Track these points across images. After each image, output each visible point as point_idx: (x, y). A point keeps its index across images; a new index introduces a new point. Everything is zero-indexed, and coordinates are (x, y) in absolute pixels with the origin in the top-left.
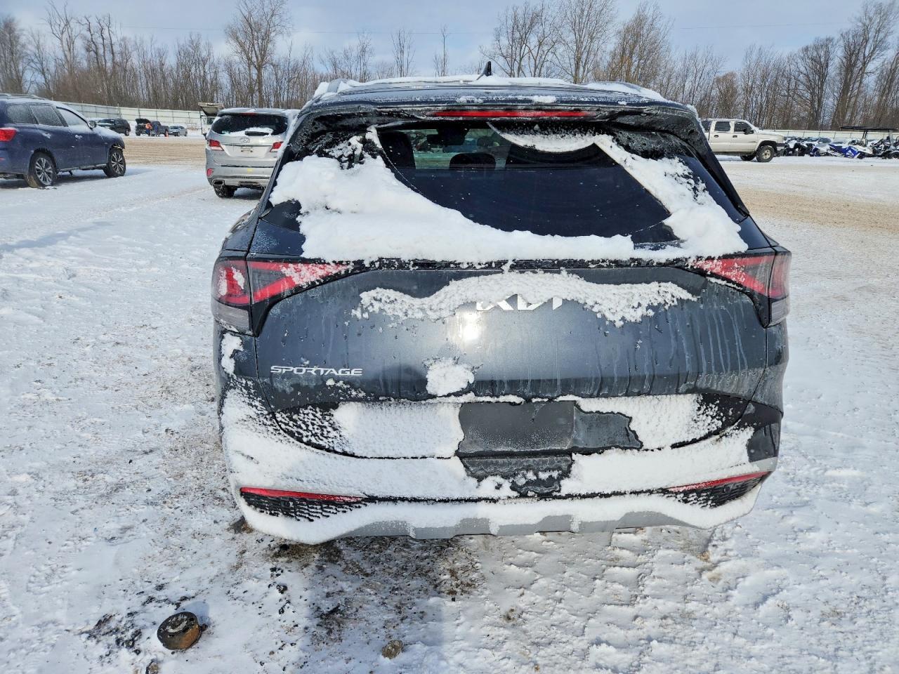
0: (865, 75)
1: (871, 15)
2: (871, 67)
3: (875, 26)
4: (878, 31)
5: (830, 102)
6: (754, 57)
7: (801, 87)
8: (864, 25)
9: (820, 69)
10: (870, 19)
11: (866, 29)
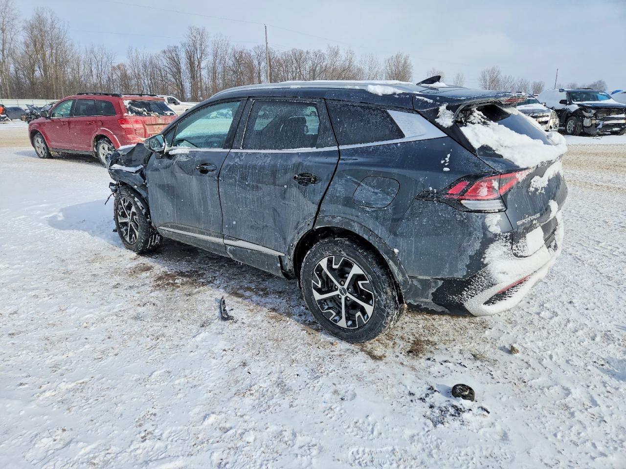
0: (201, 70)
1: (195, 35)
2: (203, 65)
3: (199, 42)
4: (201, 45)
5: (187, 85)
6: (134, 55)
7: (168, 75)
8: (193, 40)
9: (176, 64)
10: (195, 37)
11: (194, 42)
